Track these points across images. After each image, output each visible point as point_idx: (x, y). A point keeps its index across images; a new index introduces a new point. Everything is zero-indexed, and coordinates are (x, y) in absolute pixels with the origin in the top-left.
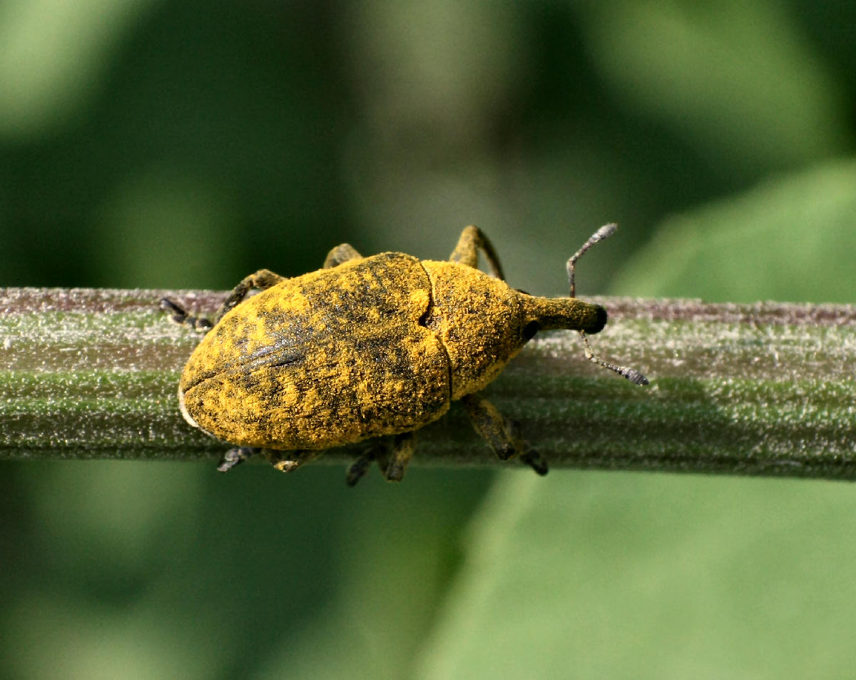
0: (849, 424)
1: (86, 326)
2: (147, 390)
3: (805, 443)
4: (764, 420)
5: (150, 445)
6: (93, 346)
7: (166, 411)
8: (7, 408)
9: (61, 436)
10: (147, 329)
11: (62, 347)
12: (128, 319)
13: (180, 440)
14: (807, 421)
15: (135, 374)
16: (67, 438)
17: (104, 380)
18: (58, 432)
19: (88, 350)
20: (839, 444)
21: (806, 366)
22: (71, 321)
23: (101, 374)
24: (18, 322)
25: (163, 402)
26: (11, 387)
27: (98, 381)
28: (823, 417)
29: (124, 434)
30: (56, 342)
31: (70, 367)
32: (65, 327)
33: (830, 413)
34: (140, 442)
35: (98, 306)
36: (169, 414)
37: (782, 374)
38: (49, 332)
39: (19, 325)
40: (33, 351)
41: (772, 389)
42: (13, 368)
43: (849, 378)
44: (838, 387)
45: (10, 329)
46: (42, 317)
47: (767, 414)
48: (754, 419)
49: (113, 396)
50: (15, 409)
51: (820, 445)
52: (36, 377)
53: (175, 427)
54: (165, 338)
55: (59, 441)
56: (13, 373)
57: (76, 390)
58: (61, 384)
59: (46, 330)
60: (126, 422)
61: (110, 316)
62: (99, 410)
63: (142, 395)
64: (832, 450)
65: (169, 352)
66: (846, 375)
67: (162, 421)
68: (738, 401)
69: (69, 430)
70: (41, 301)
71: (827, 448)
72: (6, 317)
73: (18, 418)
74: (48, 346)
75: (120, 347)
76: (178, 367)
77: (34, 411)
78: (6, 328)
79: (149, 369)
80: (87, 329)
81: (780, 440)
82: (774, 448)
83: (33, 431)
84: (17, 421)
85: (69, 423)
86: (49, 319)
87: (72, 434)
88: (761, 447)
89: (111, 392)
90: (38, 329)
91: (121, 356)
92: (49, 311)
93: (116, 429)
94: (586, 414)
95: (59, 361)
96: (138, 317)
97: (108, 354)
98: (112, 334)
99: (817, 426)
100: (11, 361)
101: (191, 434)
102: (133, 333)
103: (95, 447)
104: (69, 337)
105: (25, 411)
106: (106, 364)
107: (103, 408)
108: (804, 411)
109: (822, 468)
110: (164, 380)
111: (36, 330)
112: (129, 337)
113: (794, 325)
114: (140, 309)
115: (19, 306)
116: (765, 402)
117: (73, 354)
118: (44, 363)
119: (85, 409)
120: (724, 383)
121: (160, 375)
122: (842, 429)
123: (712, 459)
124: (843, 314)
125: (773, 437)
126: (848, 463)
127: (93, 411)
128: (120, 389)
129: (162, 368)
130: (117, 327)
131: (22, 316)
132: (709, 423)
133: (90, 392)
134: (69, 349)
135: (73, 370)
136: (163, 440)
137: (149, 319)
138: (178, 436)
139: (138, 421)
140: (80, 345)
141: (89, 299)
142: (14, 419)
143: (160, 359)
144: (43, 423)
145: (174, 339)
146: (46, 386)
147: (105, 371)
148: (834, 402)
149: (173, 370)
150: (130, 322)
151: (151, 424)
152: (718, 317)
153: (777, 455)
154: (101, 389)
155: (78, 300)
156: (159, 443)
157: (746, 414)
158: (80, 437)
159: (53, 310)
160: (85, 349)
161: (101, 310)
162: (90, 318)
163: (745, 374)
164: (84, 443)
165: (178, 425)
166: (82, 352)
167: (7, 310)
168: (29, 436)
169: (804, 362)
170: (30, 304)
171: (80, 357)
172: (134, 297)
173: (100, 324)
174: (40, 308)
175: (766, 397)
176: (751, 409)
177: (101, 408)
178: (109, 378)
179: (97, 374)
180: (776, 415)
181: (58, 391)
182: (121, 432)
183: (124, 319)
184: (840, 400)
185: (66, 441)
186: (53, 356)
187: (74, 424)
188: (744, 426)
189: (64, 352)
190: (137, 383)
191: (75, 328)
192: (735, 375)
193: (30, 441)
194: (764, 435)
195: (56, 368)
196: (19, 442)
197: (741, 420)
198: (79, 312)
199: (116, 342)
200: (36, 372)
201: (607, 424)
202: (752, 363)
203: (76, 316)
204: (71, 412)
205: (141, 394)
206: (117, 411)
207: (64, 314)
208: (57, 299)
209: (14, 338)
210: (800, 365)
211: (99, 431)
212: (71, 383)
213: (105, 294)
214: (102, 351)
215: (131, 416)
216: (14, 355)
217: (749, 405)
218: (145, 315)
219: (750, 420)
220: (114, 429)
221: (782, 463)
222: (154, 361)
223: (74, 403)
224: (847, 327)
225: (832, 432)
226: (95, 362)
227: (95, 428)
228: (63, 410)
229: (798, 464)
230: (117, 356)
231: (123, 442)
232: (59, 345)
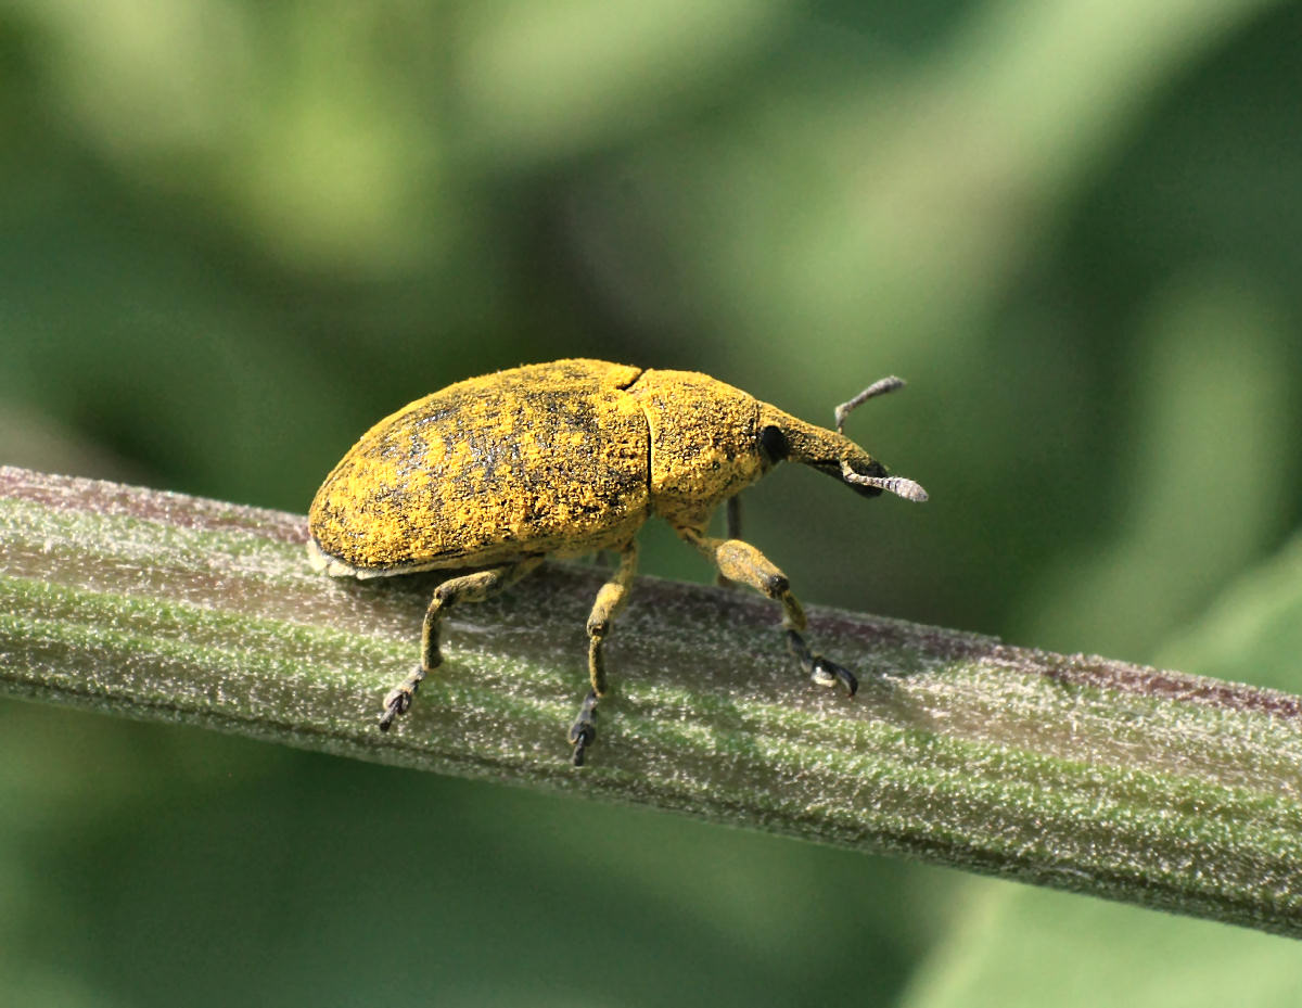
0: (1159, 832)
1: (162, 541)
2: (221, 636)
3: (1096, 849)
4: (1043, 809)
5: (218, 711)
6: (161, 567)
7: (242, 669)
8: (33, 628)
9: (101, 679)
10: (242, 558)
11: (119, 562)
12: (220, 541)
13: (258, 710)
14: (1103, 819)
15: (208, 613)
16: (110, 683)
17: (166, 614)
18: (99, 673)
19: (153, 572)
20: (1143, 858)
21: (1112, 745)
22: (146, 531)
23: (163, 606)
24: (74, 522)
25: (239, 657)
26: (43, 604)
27: (158, 614)
28: (1123, 817)
29: (184, 691)
30: (113, 554)
31: (124, 589)
32: (133, 537)
33: (1134, 812)
34: (205, 705)
35: (186, 519)
36: (246, 673)
37: (1076, 751)
38: (110, 540)
39: (75, 525)
40: (81, 561)
41: (1059, 770)
42: (50, 578)
43: (1167, 771)
44: (1151, 779)
45: (60, 528)
46: (107, 520)
47: (1049, 802)
48: (1029, 806)
49: (175, 637)
50: (43, 633)
51: (1117, 855)
52: (76, 595)
53: (252, 691)
54: (260, 572)
55: (98, 686)
56: (48, 585)
57: (128, 622)
58: (109, 610)
59: (107, 538)
60: (189, 674)
61: (197, 533)
62: (154, 653)
63: (213, 642)
64: (1133, 864)
65: (259, 591)
66: (1165, 766)
67: (235, 680)
68: (1011, 777)
69: (112, 673)
70: (113, 499)
71: (1126, 860)
72: (61, 513)
73: (47, 646)
74: (102, 557)
75: (198, 574)
76: (266, 612)
77: (68, 640)
78: (56, 527)
79: (228, 609)
80: (163, 545)
81: (1063, 839)
82: (1054, 848)
83: (67, 667)
84: (45, 650)
85: (113, 663)
86: (117, 523)
87: (117, 679)
88: (1036, 844)
89: (173, 632)
90: (98, 535)
91: (195, 586)
92: (118, 514)
93: (175, 682)
94: (802, 763)
95: (111, 580)
96: (234, 540)
97: (178, 580)
98: (193, 557)
99: (1115, 828)
100: (50, 569)
101: (273, 704)
102: (221, 560)
103: (147, 702)
104: (133, 551)
105: (57, 638)
106: (172, 593)
107: (160, 650)
108: (1100, 805)
109: (1118, 887)
110: (246, 627)
111: (94, 535)
112: (213, 564)
113: (1115, 689)
114: (240, 530)
115: (82, 501)
116: (1047, 786)
117: (133, 573)
118: (91, 578)
119: (135, 648)
120: (996, 751)
121: (241, 620)
122: (1149, 837)
123: (969, 850)
124: (1187, 686)
125: (1053, 833)
126: (1154, 885)
127: (147, 652)
128: (186, 629)
129: (246, 611)
130: (203, 550)
131: (81, 514)
132: (968, 802)
133: (144, 626)
134: (128, 566)
135: (127, 595)
136: (236, 706)
137: (248, 546)
138: (256, 704)
139: (204, 675)
140: (144, 563)
141: (177, 508)
142: (42, 647)
143: (246, 598)
144: (79, 658)
145: (271, 576)
146: (89, 610)
147: (170, 602)
148: (1142, 799)
149: (258, 616)
150: (221, 545)
151: (221, 683)
152: (1014, 664)
153: (1057, 859)
154: (161, 625)
155: (162, 507)
156: (230, 710)
157: (1020, 797)
158: (125, 684)
159: (125, 513)
160: (150, 569)
161: (189, 524)
162: (171, 531)
163: (1027, 743)
164: (132, 694)
165: (256, 689)
166: (145, 572)
167: (63, 504)
168: (60, 672)
169: (1110, 739)
170: (98, 500)
171: (140, 578)
172: (237, 515)
173: (181, 542)
174: (109, 509)
175: (1051, 778)
176: (1028, 791)
177: (156, 650)
178: (172, 613)
179: (157, 605)
180: (1061, 805)
181: (102, 619)
182: (181, 687)
183: (215, 540)
184: (1151, 799)
185: (107, 687)
186: (105, 571)
187: (120, 667)
188: (1016, 812)
189: (120, 570)
190: (209, 624)
191: (146, 542)
192: (1013, 742)
193: (59, 679)
194: (1041, 828)
195: (105, 587)
196: (46, 678)
197: (1011, 804)
198: (157, 522)
199: (193, 567)
200: (77, 589)
201: (829, 780)
202: (1040, 730)
203: (153, 526)
204: (116, 649)
205: (212, 640)
206: (177, 657)
207: (138, 521)
208: (134, 501)
209: (60, 540)
210: (1104, 743)
211: (152, 680)
212: (121, 610)
213: (199, 504)
214: (171, 576)
215: (195, 667)
216: (54, 563)
217: (1026, 785)
218: (243, 539)
219: (1023, 806)
220: (173, 681)
221: (1065, 871)
222: (237, 601)
223: (122, 637)
224: (1187, 704)
225: (1135, 839)
226: (159, 588)
227: (147, 676)
228: (106, 645)
229: (1087, 876)
230: (190, 585)
231: (182, 701)
232: (117, 558)
